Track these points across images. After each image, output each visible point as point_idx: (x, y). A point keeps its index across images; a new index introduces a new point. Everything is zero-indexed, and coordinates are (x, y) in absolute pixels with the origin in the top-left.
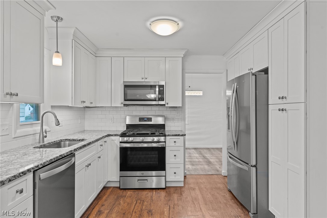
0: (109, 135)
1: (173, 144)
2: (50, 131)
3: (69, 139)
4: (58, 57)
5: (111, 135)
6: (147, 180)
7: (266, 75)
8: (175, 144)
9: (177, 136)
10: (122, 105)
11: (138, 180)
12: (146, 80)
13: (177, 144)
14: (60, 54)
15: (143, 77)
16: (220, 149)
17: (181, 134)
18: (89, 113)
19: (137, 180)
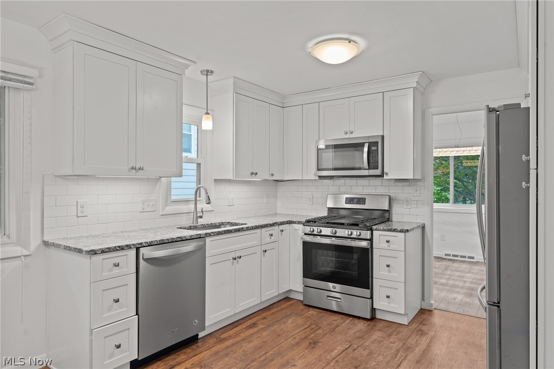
0: (290, 222)
2: (213, 211)
3: (231, 222)
4: (208, 119)
5: (293, 221)
6: (340, 299)
9: (392, 231)
10: (317, 178)
11: (328, 296)
12: (351, 136)
14: (210, 116)
15: (348, 130)
17: (399, 229)
18: (282, 188)
19: (326, 296)
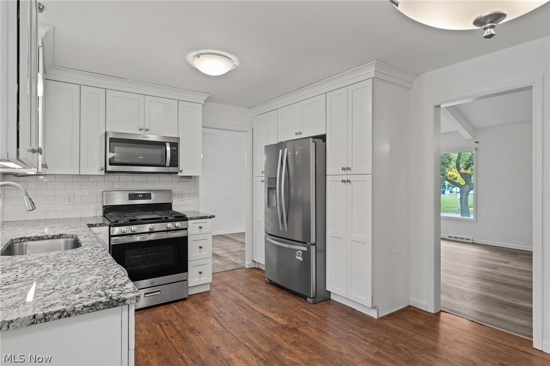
1: (198, 231)
5: (92, 225)
6: (159, 291)
7: (324, 143)
8: (200, 231)
9: (204, 218)
10: (102, 173)
11: (146, 294)
13: (203, 230)
15: (142, 127)
16: (243, 234)
17: (209, 216)
19: (144, 295)
